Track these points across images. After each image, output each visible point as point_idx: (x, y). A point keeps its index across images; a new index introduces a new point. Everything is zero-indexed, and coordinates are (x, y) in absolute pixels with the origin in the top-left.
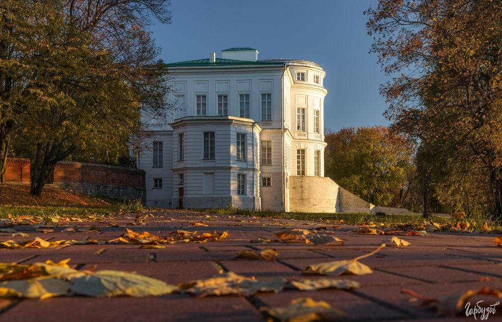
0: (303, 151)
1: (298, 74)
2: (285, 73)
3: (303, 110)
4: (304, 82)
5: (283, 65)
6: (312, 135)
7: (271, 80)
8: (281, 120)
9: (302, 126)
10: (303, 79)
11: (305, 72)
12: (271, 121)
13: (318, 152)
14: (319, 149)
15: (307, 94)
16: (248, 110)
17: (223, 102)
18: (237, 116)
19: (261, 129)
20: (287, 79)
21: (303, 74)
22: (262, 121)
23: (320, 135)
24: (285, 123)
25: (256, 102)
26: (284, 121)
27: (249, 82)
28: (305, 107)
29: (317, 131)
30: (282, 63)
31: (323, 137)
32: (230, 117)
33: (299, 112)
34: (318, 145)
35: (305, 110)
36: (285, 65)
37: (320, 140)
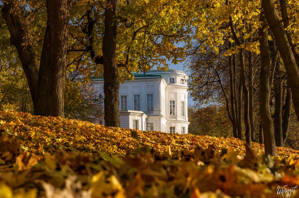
0: (174, 128)
1: (170, 79)
2: (161, 82)
3: (174, 102)
4: (174, 84)
5: (160, 77)
6: (180, 118)
7: (153, 86)
8: (160, 111)
9: (172, 112)
10: (173, 82)
11: (174, 77)
12: (153, 111)
13: (184, 128)
14: (184, 126)
15: (175, 91)
16: (139, 105)
17: (124, 100)
18: (133, 110)
19: (147, 116)
20: (163, 84)
21: (173, 79)
22: (148, 111)
23: (185, 117)
24: (161, 112)
25: (143, 100)
26: (161, 111)
27: (140, 87)
28: (174, 100)
29: (183, 115)
30: (159, 76)
31: (187, 119)
32: (129, 111)
33: (171, 103)
34: (184, 124)
36: (161, 77)
37: (185, 120)
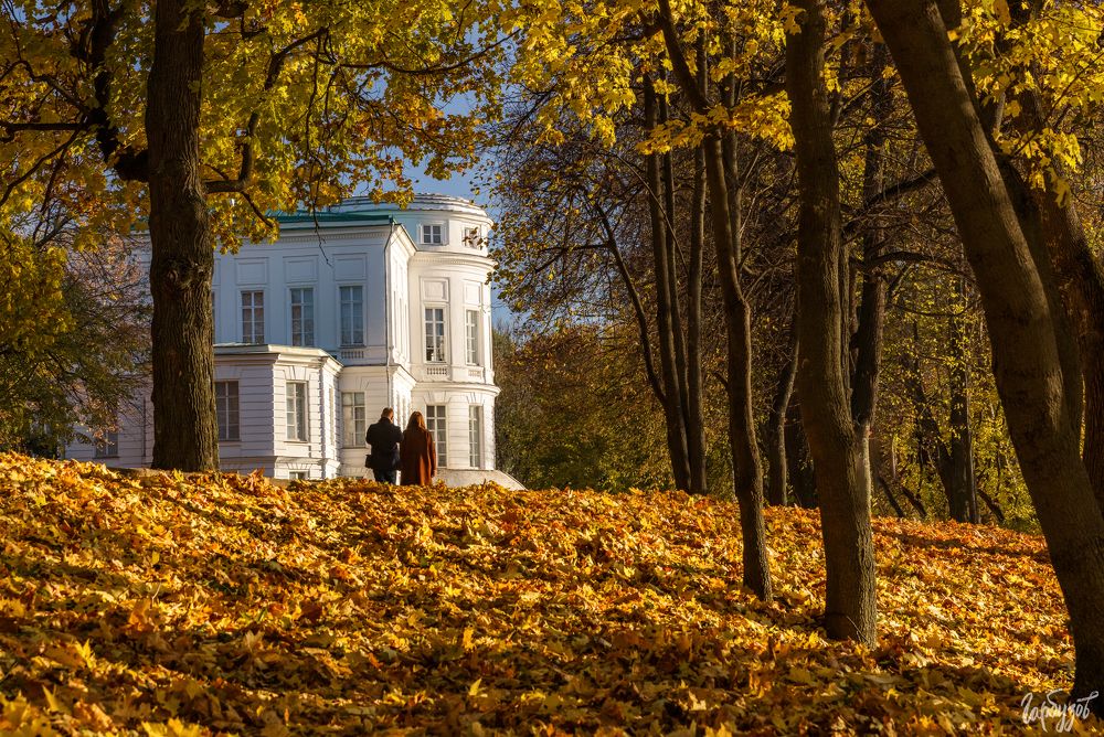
0: (442, 409)
1: (427, 229)
2: (392, 240)
3: (440, 312)
4: (442, 249)
5: (387, 222)
6: (462, 373)
7: (361, 256)
8: (387, 347)
9: (435, 349)
10: (438, 241)
11: (441, 223)
12: (363, 346)
13: (477, 410)
14: (479, 402)
15: (445, 274)
16: (310, 325)
17: (253, 306)
18: (286, 344)
19: (338, 368)
20: (399, 249)
21: (437, 229)
22: (343, 347)
23: (481, 369)
24: (394, 351)
25: (327, 307)
26: (391, 348)
27: (312, 261)
28: (441, 305)
29: (476, 360)
30: (386, 217)
31: (490, 375)
32: (271, 349)
33: (428, 317)
34: (478, 394)
35: (445, 313)
36: (391, 221)
37: (482, 381)
